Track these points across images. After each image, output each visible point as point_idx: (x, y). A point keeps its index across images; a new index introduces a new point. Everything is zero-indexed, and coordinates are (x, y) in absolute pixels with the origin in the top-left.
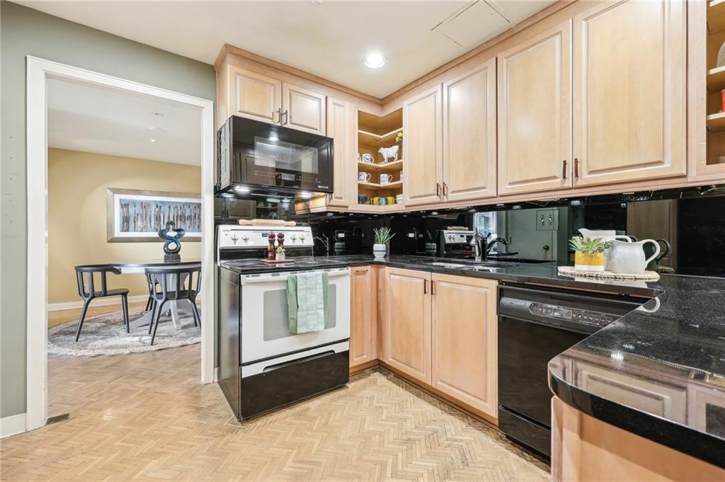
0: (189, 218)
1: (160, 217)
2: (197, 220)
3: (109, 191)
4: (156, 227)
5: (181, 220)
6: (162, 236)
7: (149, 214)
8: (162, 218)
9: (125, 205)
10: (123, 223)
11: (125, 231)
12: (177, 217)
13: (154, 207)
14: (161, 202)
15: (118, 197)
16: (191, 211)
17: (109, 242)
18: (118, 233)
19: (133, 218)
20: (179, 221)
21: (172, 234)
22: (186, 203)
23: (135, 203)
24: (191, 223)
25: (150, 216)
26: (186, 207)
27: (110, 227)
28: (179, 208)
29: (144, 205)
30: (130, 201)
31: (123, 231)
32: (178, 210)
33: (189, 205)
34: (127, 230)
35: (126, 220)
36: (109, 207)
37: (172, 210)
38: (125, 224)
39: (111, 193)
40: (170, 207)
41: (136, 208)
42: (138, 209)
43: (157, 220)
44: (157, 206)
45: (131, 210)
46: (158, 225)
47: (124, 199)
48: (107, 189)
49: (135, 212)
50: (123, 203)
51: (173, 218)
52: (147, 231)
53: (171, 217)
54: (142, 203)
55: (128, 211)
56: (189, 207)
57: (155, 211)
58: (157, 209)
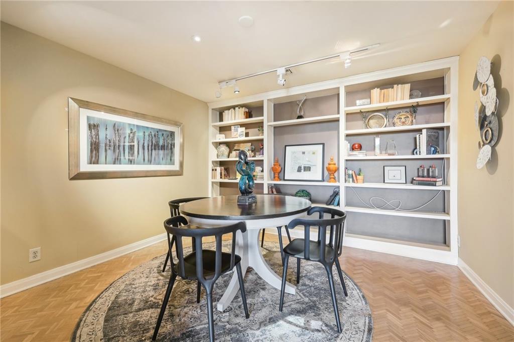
3: (72, 103)
10: (92, 151)
11: (94, 163)
13: (128, 131)
15: (85, 113)
16: (164, 140)
17: (72, 179)
18: (85, 167)
19: (104, 145)
27: (74, 155)
28: (153, 136)
29: (116, 128)
31: (91, 163)
34: (97, 162)
35: (95, 147)
36: (71, 124)
39: (76, 106)
41: (108, 132)
42: (110, 133)
47: (94, 118)
48: (70, 100)
49: (106, 137)
50: (92, 123)
51: (148, 147)
52: (120, 164)
53: (146, 145)
54: (115, 124)
55: (97, 135)
56: (163, 134)
57: (129, 136)
58: (131, 135)
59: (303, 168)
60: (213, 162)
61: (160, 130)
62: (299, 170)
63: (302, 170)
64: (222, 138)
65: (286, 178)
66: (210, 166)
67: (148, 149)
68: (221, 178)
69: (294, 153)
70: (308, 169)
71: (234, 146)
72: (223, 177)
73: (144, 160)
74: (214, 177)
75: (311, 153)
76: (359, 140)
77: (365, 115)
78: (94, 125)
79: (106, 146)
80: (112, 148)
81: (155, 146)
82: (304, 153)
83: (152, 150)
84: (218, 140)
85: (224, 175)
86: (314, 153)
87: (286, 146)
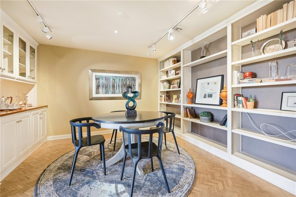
3: (90, 71)
4: (113, 91)
6: (125, 96)
7: (109, 83)
8: (116, 86)
9: (97, 79)
13: (112, 79)
15: (95, 74)
16: (130, 82)
17: (90, 100)
18: (95, 95)
19: (102, 86)
21: (130, 95)
23: (102, 77)
25: (110, 84)
26: (127, 80)
27: (90, 91)
28: (124, 80)
29: (107, 79)
30: (100, 76)
31: (96, 94)
32: (123, 81)
33: (129, 78)
35: (98, 87)
36: (90, 80)
38: (98, 89)
39: (91, 72)
40: (119, 80)
41: (103, 81)
43: (113, 87)
45: (101, 81)
47: (98, 75)
48: (89, 70)
49: (102, 83)
50: (97, 78)
51: (121, 86)
52: (108, 94)
53: (120, 85)
54: (106, 77)
55: (99, 82)
56: (129, 79)
57: (112, 82)
58: (113, 81)
59: (207, 95)
60: (161, 92)
61: (127, 77)
62: (205, 97)
63: (207, 97)
64: (165, 78)
65: (196, 102)
66: (159, 94)
67: (121, 87)
68: (164, 101)
69: (202, 84)
70: (210, 96)
71: (172, 82)
72: (165, 101)
73: (119, 92)
74: (161, 100)
75: (214, 83)
76: (253, 69)
77: (255, 45)
78: (98, 78)
79: (102, 87)
80: (105, 87)
81: (125, 85)
82: (208, 84)
83: (123, 87)
84: (163, 79)
85: (166, 99)
86: (215, 83)
87: (197, 79)
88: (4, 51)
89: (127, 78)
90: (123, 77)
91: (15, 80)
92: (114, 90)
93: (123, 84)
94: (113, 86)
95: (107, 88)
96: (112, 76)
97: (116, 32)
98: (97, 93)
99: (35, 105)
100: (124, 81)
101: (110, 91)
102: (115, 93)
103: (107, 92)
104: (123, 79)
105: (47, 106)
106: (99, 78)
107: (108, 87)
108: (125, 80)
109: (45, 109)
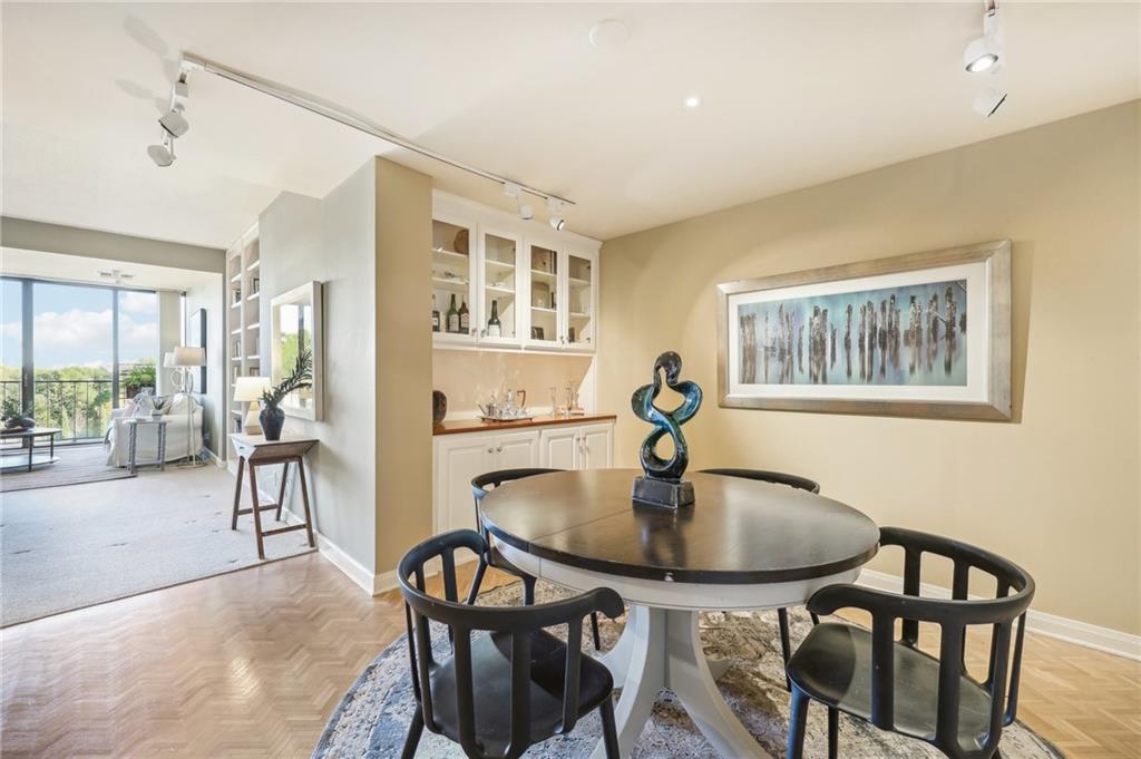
0: (914, 335)
1: (823, 342)
2: (943, 344)
4: (815, 370)
5: (884, 347)
11: (748, 382)
12: (872, 337)
13: (809, 313)
14: (828, 298)
17: (720, 406)
18: (737, 389)
20: (878, 351)
22: (901, 289)
24: (918, 356)
25: (801, 339)
34: (752, 380)
36: (721, 328)
37: (857, 316)
38: (748, 364)
40: (850, 310)
44: (816, 312)
46: (818, 366)
52: (792, 383)
54: (781, 307)
56: (913, 299)
57: (811, 324)
58: (817, 320)
73: (849, 373)
78: (749, 318)
88: (486, 290)
89: (894, 296)
90: (873, 292)
91: (523, 351)
92: (820, 363)
93: (874, 328)
94: (818, 347)
95: (787, 357)
96: (812, 299)
97: (692, 102)
98: (749, 378)
99: (589, 412)
100: (880, 315)
101: (801, 369)
102: (825, 381)
103: (785, 377)
104: (870, 303)
105: (615, 417)
106: (754, 317)
107: (790, 352)
108: (883, 309)
109: (608, 425)
